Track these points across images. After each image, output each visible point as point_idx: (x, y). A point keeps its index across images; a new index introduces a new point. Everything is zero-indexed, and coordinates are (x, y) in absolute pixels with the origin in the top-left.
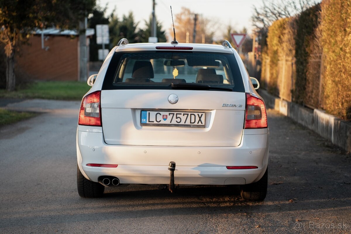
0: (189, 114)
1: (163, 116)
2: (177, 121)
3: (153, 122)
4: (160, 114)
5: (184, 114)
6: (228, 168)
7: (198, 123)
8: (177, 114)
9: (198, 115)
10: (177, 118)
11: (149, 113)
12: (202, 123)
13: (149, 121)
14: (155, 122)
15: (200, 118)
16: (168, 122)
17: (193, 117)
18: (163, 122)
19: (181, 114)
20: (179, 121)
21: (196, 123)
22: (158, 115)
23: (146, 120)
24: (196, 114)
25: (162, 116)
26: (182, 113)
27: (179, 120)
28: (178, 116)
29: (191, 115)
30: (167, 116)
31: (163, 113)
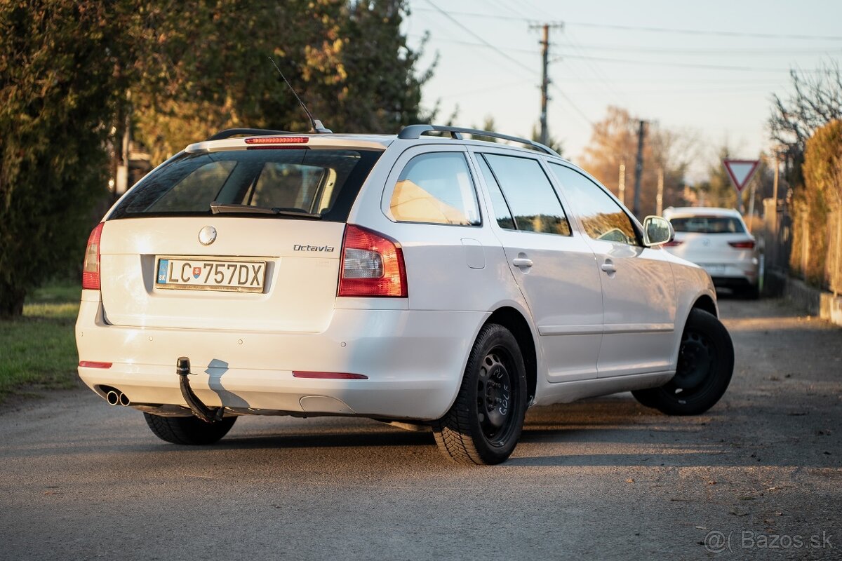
0: (239, 264)
1: (195, 268)
2: (216, 280)
3: (177, 281)
4: (190, 267)
5: (229, 266)
6: (297, 374)
7: (252, 284)
8: (217, 266)
9: (253, 266)
10: (217, 273)
11: (172, 263)
12: (258, 284)
13: (171, 280)
14: (181, 282)
15: (256, 273)
16: (200, 281)
17: (244, 270)
18: (193, 281)
19: (224, 265)
20: (219, 280)
21: (248, 285)
22: (187, 267)
23: (165, 278)
24: (250, 266)
25: (192, 269)
26: (226, 264)
27: (219, 277)
28: (220, 269)
29: (241, 267)
30: (200, 269)
31: (194, 264)
